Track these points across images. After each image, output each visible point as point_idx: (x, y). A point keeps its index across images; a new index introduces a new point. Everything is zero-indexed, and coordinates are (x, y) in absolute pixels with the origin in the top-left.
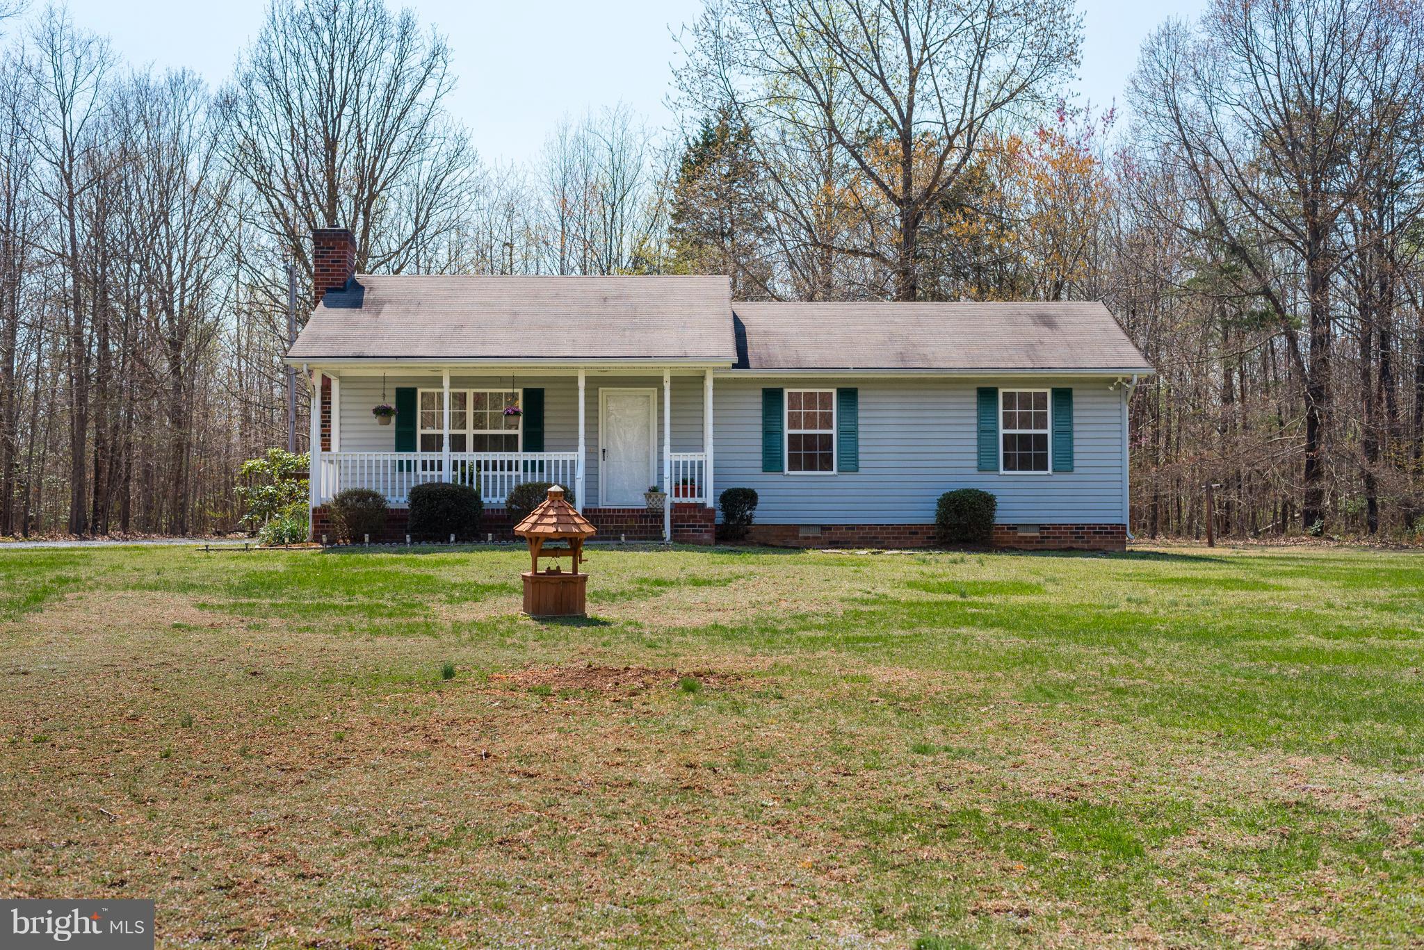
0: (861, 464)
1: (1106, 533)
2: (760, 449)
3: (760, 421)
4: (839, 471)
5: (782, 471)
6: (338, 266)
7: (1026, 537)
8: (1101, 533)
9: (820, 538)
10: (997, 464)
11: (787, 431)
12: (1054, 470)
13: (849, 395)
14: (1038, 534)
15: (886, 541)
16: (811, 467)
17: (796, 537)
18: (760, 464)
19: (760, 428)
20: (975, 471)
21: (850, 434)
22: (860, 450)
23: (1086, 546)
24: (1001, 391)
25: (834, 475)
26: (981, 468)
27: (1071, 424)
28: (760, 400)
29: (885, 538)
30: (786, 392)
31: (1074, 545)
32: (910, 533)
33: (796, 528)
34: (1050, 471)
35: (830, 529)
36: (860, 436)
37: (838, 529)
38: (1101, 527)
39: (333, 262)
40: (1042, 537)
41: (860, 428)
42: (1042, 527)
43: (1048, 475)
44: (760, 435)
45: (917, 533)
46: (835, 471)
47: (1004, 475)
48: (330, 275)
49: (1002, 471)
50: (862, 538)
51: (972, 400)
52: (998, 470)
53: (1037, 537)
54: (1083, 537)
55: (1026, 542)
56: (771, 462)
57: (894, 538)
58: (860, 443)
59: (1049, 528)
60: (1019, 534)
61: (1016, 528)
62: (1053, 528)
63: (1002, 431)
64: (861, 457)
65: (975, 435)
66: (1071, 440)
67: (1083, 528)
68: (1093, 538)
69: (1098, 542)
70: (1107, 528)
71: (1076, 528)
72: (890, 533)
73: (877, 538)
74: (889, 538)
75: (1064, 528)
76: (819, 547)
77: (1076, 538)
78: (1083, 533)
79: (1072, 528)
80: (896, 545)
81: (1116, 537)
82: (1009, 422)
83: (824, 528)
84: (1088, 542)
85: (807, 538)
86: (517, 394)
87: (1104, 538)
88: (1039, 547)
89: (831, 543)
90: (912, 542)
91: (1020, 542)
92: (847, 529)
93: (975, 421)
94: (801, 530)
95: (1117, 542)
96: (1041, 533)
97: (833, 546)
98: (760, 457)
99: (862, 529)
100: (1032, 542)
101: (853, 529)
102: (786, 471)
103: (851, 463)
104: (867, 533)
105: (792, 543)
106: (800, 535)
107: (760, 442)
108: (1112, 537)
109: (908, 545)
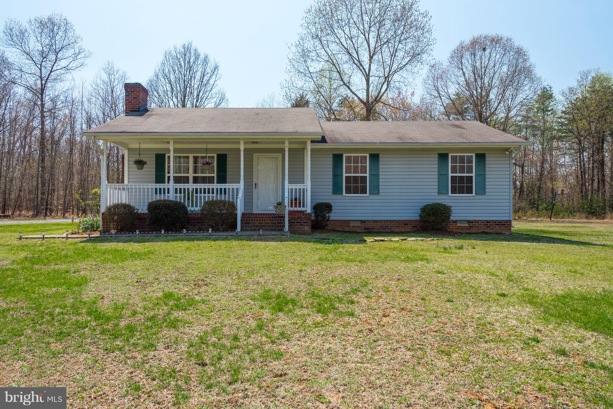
0: (380, 191)
1: (501, 225)
2: (331, 184)
3: (331, 170)
4: (370, 194)
5: (342, 194)
6: (136, 100)
7: (461, 226)
8: (499, 225)
9: (360, 226)
10: (448, 191)
11: (345, 175)
12: (476, 194)
13: (375, 157)
14: (467, 225)
16: (356, 192)
17: (349, 226)
18: (331, 190)
19: (331, 173)
20: (436, 194)
21: (375, 176)
22: (380, 184)
24: (450, 155)
25: (368, 196)
26: (439, 193)
27: (485, 171)
28: (332, 159)
29: (391, 227)
30: (344, 155)
31: (486, 231)
32: (405, 224)
33: (349, 221)
34: (474, 194)
35: (365, 222)
36: (380, 177)
37: (369, 222)
38: (500, 222)
39: (133, 98)
40: (469, 227)
41: (380, 173)
42: (469, 222)
43: (473, 196)
44: (331, 177)
45: (407, 224)
46: (368, 194)
47: (451, 196)
48: (132, 104)
49: (450, 194)
50: (381, 227)
51: (435, 159)
52: (448, 194)
53: (467, 226)
54: (490, 227)
55: (461, 229)
56: (337, 190)
57: (396, 227)
58: (380, 180)
59: (473, 222)
60: (458, 225)
61: (456, 222)
62: (475, 222)
63: (450, 175)
64: (380, 187)
65: (437, 177)
66: (485, 179)
67: (490, 222)
68: (495, 227)
69: (497, 229)
70: (502, 222)
71: (487, 222)
72: (395, 224)
73: (388, 226)
74: (394, 227)
75: (481, 222)
76: (360, 231)
77: (486, 227)
78: (490, 224)
79: (484, 222)
80: (397, 230)
81: (506, 227)
82: (454, 170)
83: (362, 222)
84: (492, 229)
85: (354, 227)
86: (214, 157)
87: (500, 227)
88: (468, 231)
89: (365, 229)
90: (405, 229)
91: (459, 229)
92: (373, 222)
93: (437, 170)
94: (351, 223)
95: (507, 229)
96: (469, 224)
97: (367, 231)
98: (331, 187)
99: (381, 222)
100: (464, 229)
101: (377, 222)
102: (344, 194)
103: (375, 190)
104: (383, 224)
105: (347, 229)
106: (351, 225)
107: (331, 180)
108: (504, 227)
109: (403, 230)
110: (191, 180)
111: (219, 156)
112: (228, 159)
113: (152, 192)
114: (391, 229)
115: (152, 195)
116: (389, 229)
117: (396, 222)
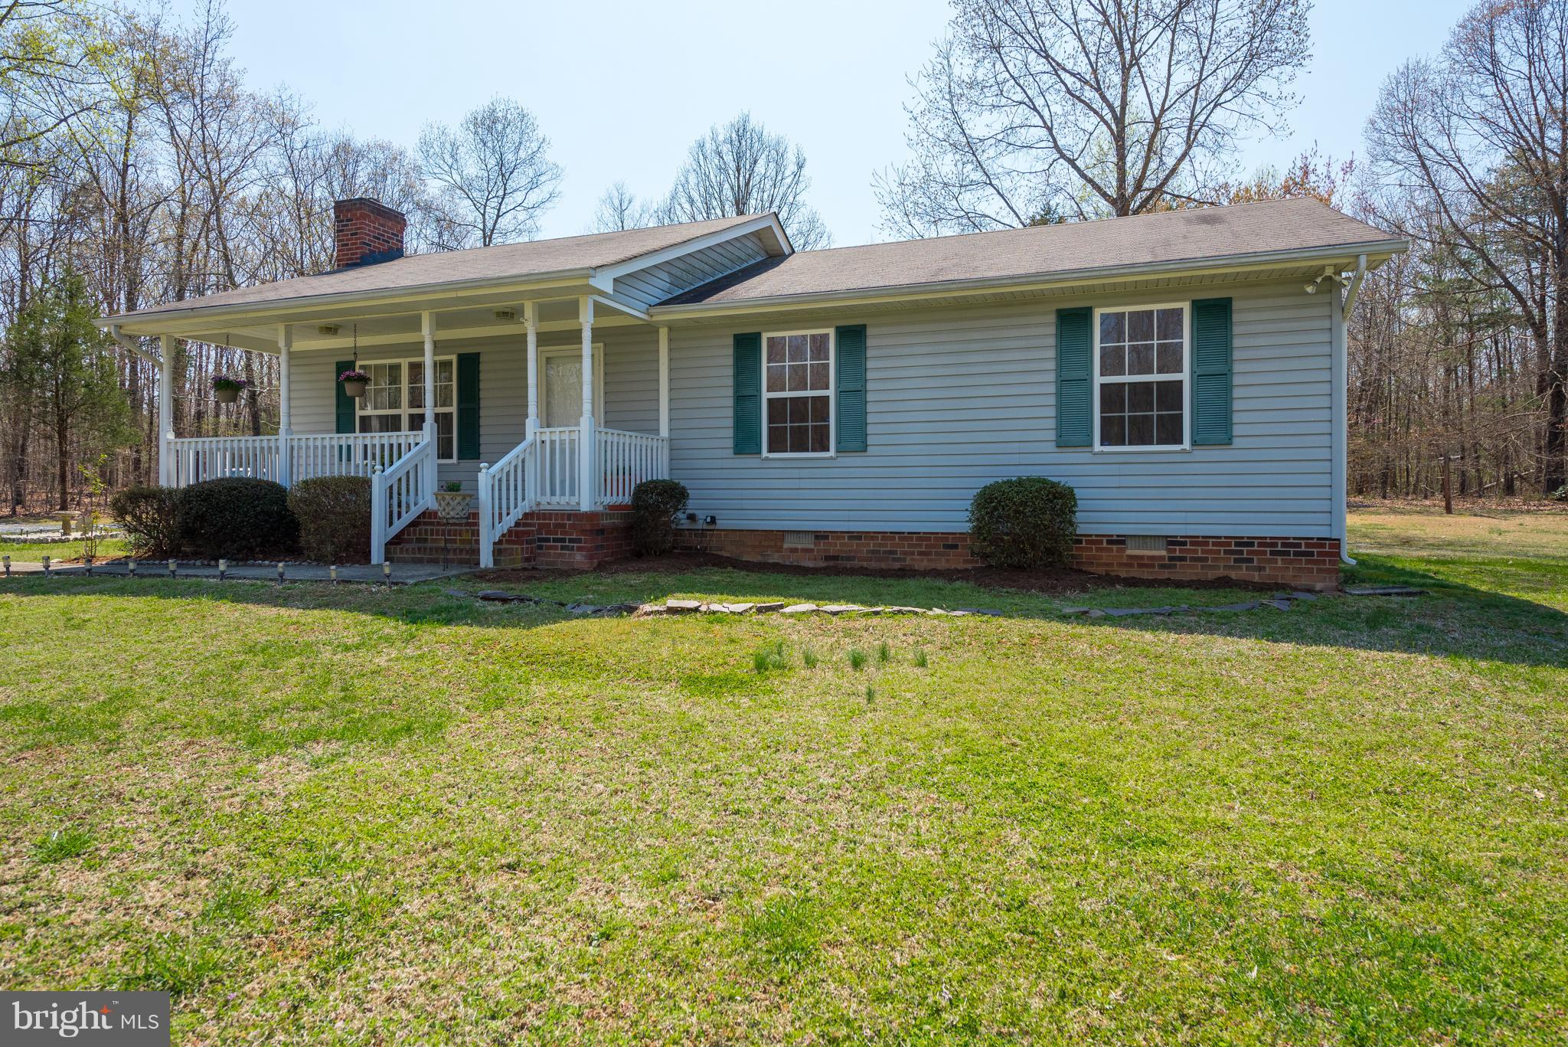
0: (870, 440)
1: (1296, 554)
2: (730, 422)
3: (730, 382)
4: (838, 451)
5: (759, 452)
7: (1142, 557)
8: (1288, 553)
9: (812, 550)
10: (1091, 436)
11: (766, 395)
12: (1194, 443)
13: (852, 337)
14: (1163, 553)
15: (908, 558)
16: (800, 447)
17: (779, 549)
18: (730, 443)
19: (730, 392)
20: (1051, 447)
21: (854, 394)
22: (870, 419)
23: (1256, 577)
24: (1097, 313)
25: (831, 458)
26: (1062, 443)
27: (1228, 360)
28: (730, 351)
29: (905, 553)
30: (765, 336)
31: (1233, 575)
32: (946, 546)
33: (782, 534)
34: (1186, 444)
35: (827, 537)
36: (870, 397)
37: (838, 538)
38: (1287, 542)
40: (1171, 559)
41: (870, 386)
42: (1172, 541)
43: (1184, 451)
44: (730, 402)
45: (956, 547)
46: (832, 453)
47: (1102, 453)
49: (1097, 447)
50: (873, 552)
51: (1045, 331)
52: (1091, 445)
53: (1162, 558)
54: (1251, 561)
55: (1140, 566)
56: (745, 442)
57: (921, 553)
58: (870, 408)
59: (1184, 544)
60: (1129, 552)
61: (1123, 542)
62: (1192, 544)
63: (1098, 380)
64: (870, 429)
65: (1052, 389)
66: (1228, 388)
67: (1252, 544)
68: (1269, 561)
69: (1277, 569)
70: (1299, 545)
71: (1237, 544)
72: (913, 546)
73: (895, 552)
74: (913, 553)
75: (1214, 544)
76: (810, 564)
77: (1236, 560)
78: (1249, 552)
79: (1229, 544)
80: (923, 564)
81: (1316, 562)
82: (1112, 362)
83: (820, 536)
84: (1260, 569)
85: (794, 550)
86: (450, 363)
87: (1291, 562)
88: (1165, 574)
89: (827, 558)
90: (948, 561)
91: (1131, 565)
92: (850, 538)
93: (1052, 365)
94: (788, 538)
95: (1319, 570)
96: (1169, 551)
97: (831, 563)
98: (730, 433)
99: (872, 538)
100: (1153, 566)
101: (860, 538)
102: (765, 453)
103: (856, 439)
104: (880, 545)
105: (775, 558)
106: (785, 546)
107: (730, 413)
108: (1308, 562)
109: (942, 564)
110: (405, 422)
111: (462, 358)
112: (482, 367)
113: (332, 456)
114: (904, 560)
115: (332, 464)
116: (898, 560)
117: (918, 539)
